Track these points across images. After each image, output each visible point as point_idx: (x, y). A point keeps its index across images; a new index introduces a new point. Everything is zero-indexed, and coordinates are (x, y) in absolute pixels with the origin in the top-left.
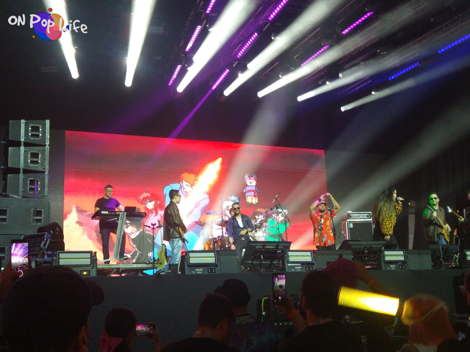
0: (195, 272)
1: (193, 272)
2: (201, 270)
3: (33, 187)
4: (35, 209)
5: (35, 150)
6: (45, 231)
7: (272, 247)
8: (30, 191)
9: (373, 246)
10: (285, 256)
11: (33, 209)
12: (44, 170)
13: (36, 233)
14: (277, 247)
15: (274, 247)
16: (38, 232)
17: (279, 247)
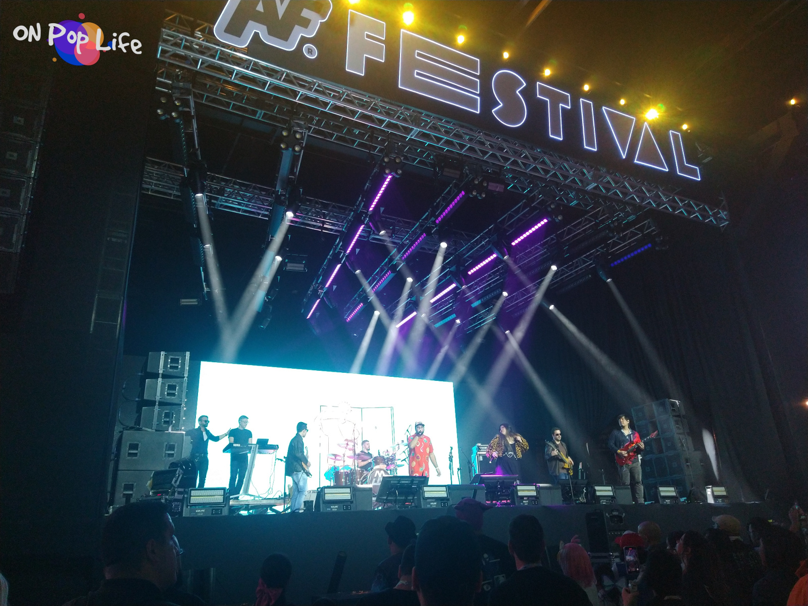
0: (330, 509)
1: (328, 509)
2: (337, 507)
3: (168, 420)
4: (168, 443)
5: (172, 382)
6: (178, 467)
7: (407, 482)
8: (164, 424)
9: (505, 481)
10: (421, 491)
11: (166, 443)
12: (180, 403)
13: (167, 468)
14: (412, 481)
15: (409, 482)
16: (169, 468)
17: (415, 482)
